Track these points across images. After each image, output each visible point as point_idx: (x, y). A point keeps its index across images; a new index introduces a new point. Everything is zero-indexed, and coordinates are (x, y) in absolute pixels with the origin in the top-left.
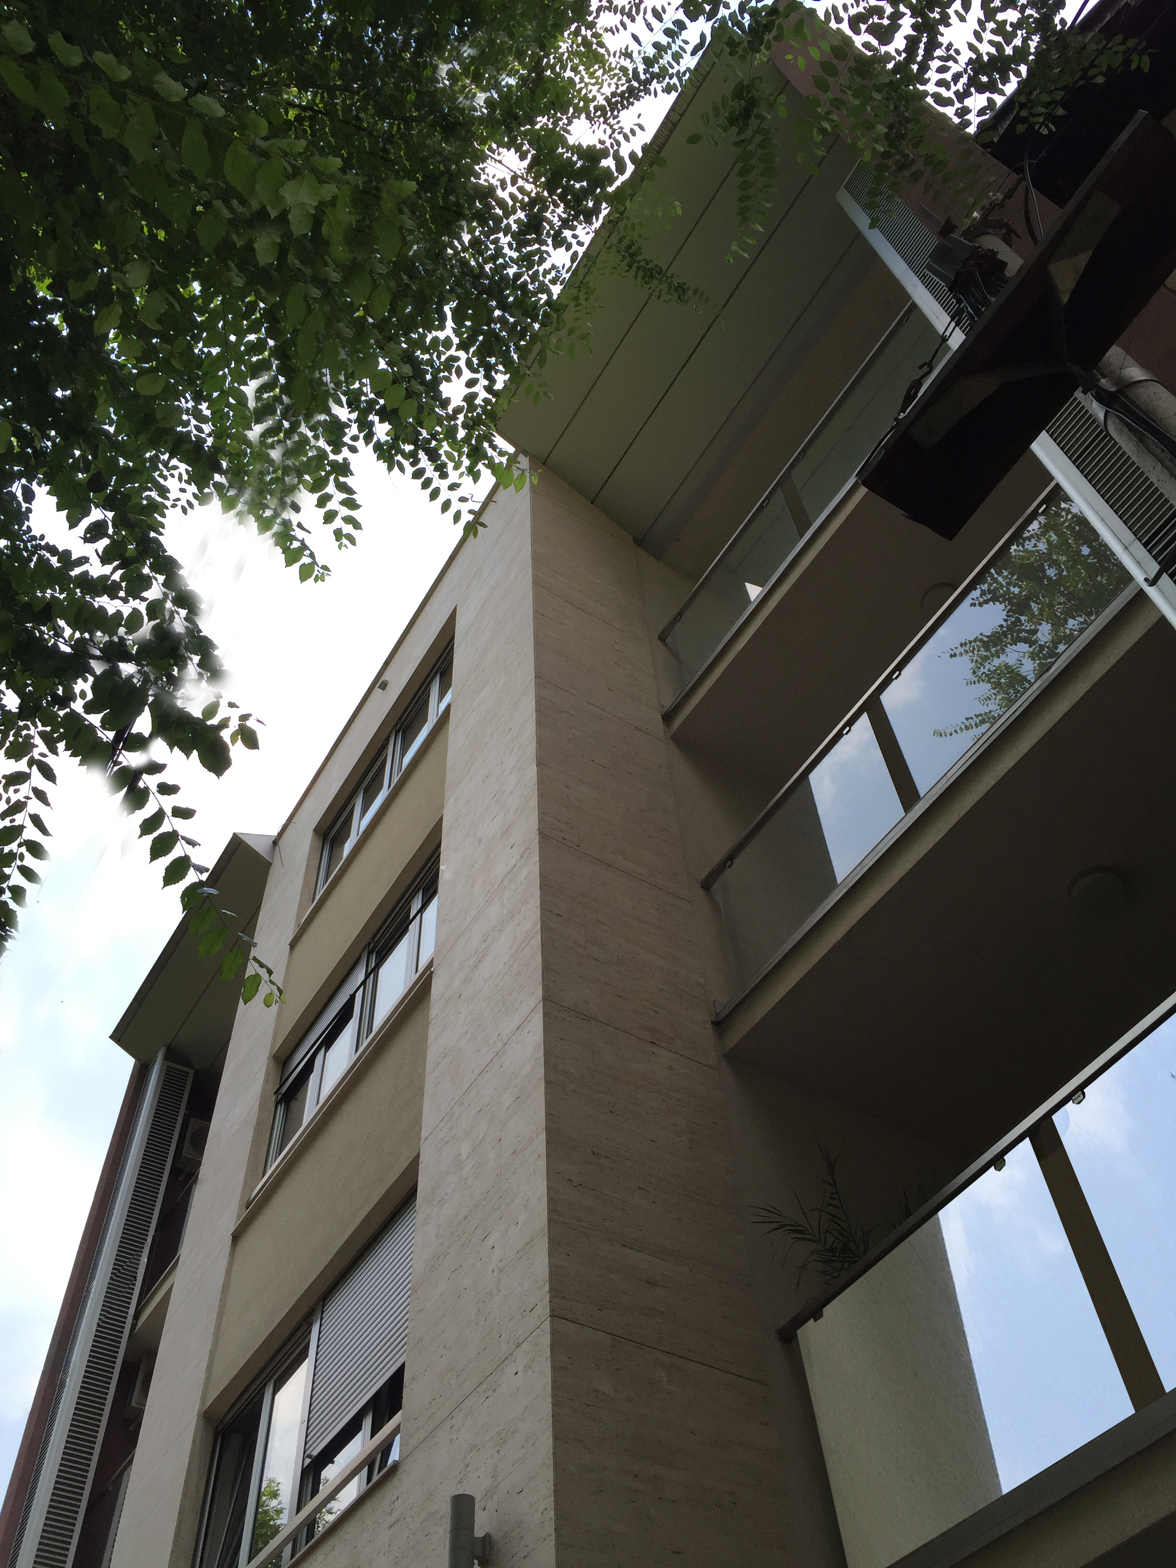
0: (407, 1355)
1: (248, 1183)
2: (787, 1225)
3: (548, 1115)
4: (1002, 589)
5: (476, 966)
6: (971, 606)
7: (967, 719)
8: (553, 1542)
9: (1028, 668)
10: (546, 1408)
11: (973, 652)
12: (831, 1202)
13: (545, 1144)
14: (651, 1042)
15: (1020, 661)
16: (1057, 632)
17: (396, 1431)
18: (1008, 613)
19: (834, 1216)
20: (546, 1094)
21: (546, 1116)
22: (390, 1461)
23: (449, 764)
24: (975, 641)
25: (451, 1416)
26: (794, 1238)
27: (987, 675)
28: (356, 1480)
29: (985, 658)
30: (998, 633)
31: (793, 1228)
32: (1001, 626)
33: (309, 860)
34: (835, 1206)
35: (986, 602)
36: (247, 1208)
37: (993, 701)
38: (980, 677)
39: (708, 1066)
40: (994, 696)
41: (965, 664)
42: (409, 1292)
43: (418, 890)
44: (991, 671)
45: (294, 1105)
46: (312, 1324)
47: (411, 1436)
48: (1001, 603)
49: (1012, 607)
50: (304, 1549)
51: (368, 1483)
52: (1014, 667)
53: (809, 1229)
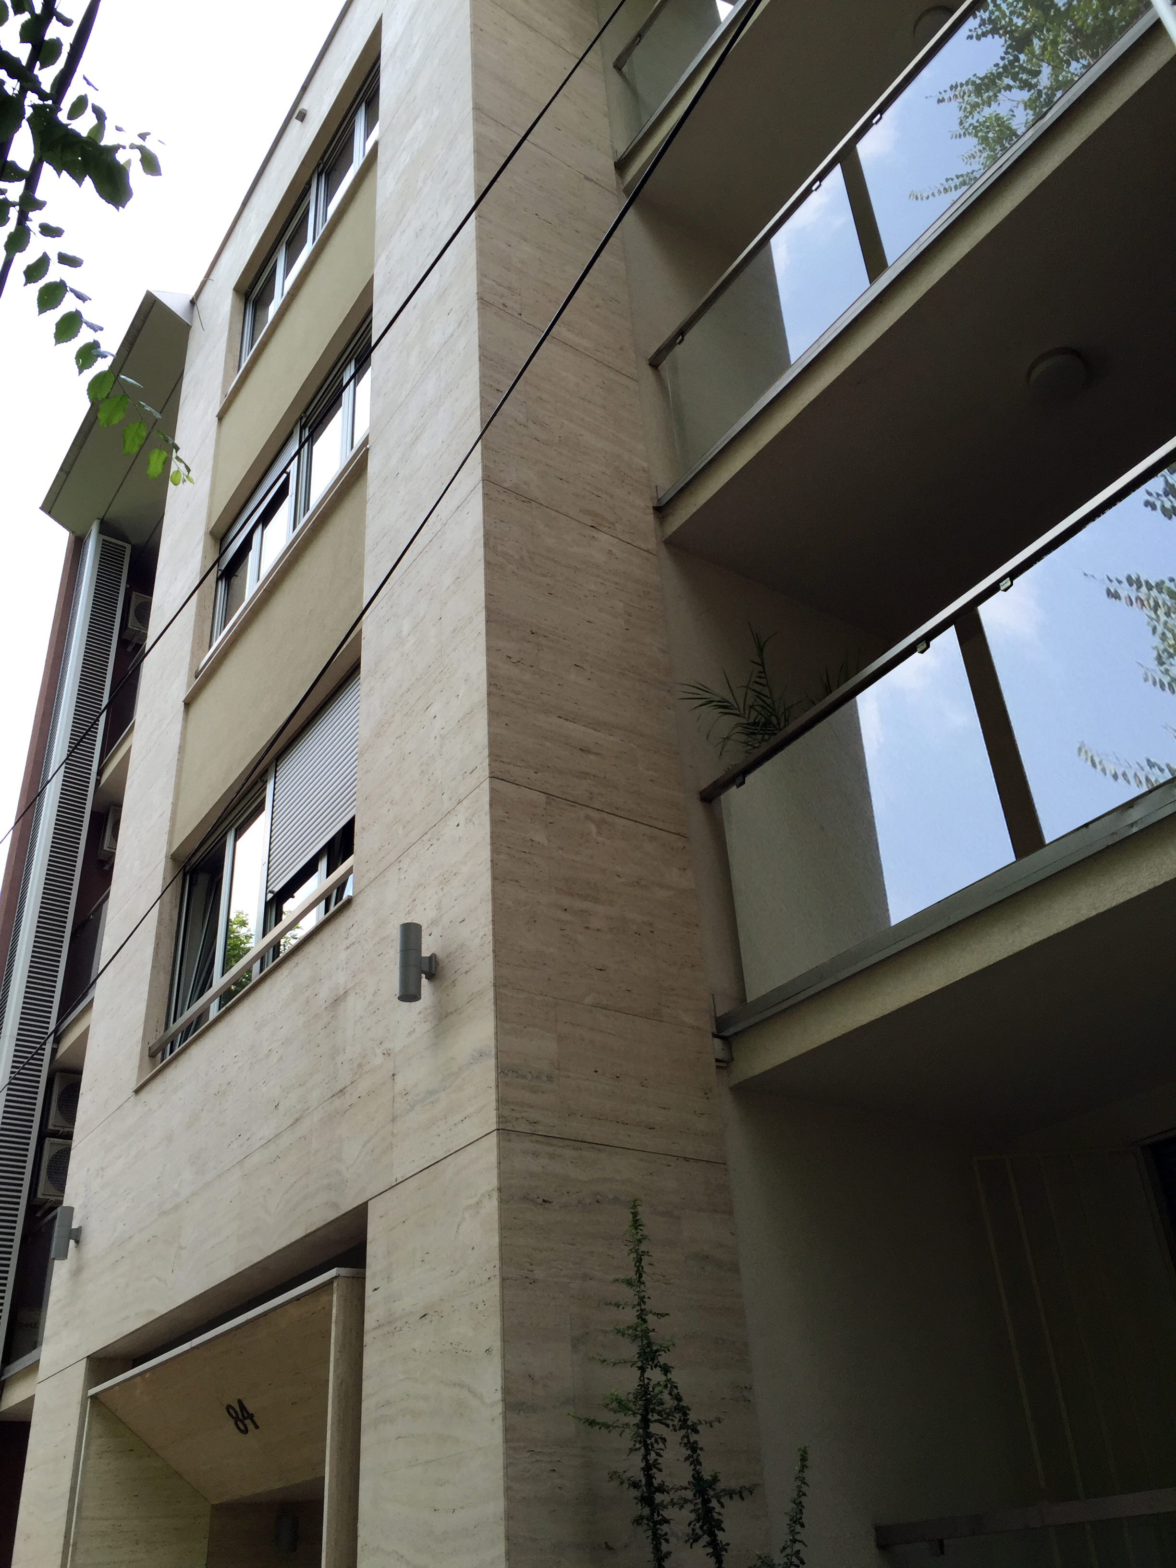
0: (356, 809)
1: (195, 655)
2: (715, 701)
3: (488, 595)
4: (1004, 19)
5: (413, 443)
6: (967, 39)
7: (947, 180)
8: (492, 961)
9: (1020, 119)
10: (486, 853)
11: (963, 97)
12: (757, 680)
13: (485, 622)
14: (592, 527)
15: (1013, 111)
16: (1057, 76)
17: (350, 871)
18: (1007, 49)
19: (760, 693)
20: (486, 574)
21: (486, 596)
22: (345, 897)
23: (378, 214)
24: (967, 83)
25: (400, 859)
26: (721, 713)
27: (975, 128)
28: (314, 911)
29: (975, 106)
30: (992, 73)
31: (720, 704)
32: (997, 65)
33: (231, 323)
34: (761, 684)
35: (984, 34)
36: (196, 677)
37: (977, 159)
38: (967, 130)
39: (648, 551)
40: (979, 154)
41: (952, 111)
42: (357, 755)
43: (350, 361)
44: (980, 124)
45: (235, 581)
46: (267, 781)
47: (363, 876)
48: (1000, 37)
49: (1013, 42)
50: (271, 965)
51: (325, 913)
52: (1005, 119)
53: (735, 704)
